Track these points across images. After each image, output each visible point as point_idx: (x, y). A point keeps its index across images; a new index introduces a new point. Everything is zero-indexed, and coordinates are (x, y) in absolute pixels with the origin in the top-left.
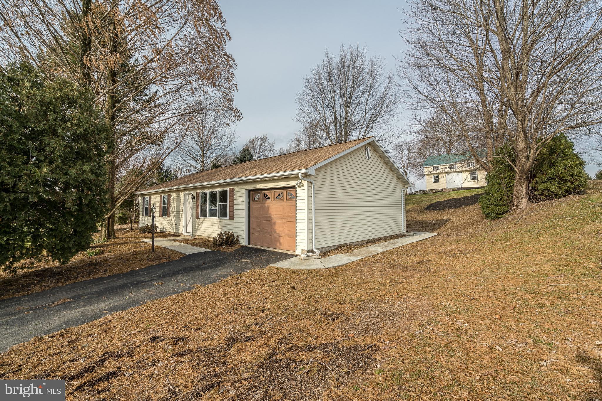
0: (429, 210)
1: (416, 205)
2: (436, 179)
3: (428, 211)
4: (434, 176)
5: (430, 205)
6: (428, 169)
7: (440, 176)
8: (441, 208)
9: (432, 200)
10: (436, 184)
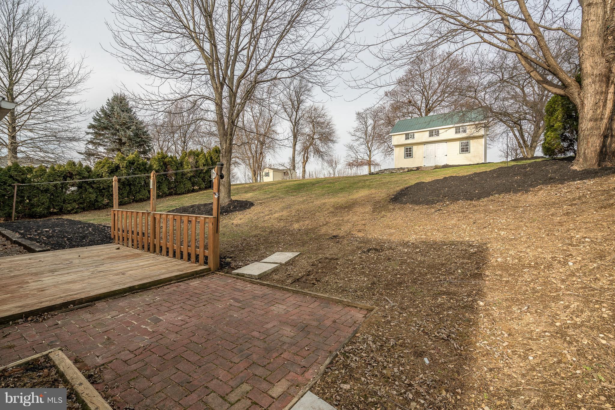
0: (401, 202)
1: (373, 191)
2: (409, 153)
3: (398, 206)
4: (407, 149)
5: (402, 190)
6: (398, 139)
7: (415, 148)
8: (430, 198)
9: (405, 181)
10: (409, 160)
